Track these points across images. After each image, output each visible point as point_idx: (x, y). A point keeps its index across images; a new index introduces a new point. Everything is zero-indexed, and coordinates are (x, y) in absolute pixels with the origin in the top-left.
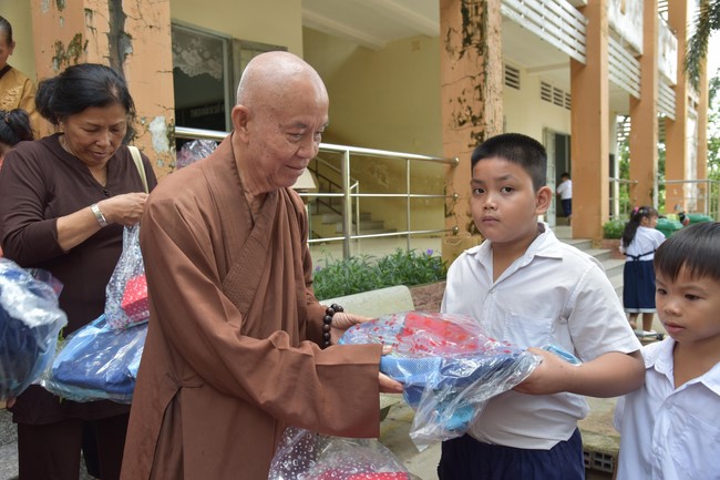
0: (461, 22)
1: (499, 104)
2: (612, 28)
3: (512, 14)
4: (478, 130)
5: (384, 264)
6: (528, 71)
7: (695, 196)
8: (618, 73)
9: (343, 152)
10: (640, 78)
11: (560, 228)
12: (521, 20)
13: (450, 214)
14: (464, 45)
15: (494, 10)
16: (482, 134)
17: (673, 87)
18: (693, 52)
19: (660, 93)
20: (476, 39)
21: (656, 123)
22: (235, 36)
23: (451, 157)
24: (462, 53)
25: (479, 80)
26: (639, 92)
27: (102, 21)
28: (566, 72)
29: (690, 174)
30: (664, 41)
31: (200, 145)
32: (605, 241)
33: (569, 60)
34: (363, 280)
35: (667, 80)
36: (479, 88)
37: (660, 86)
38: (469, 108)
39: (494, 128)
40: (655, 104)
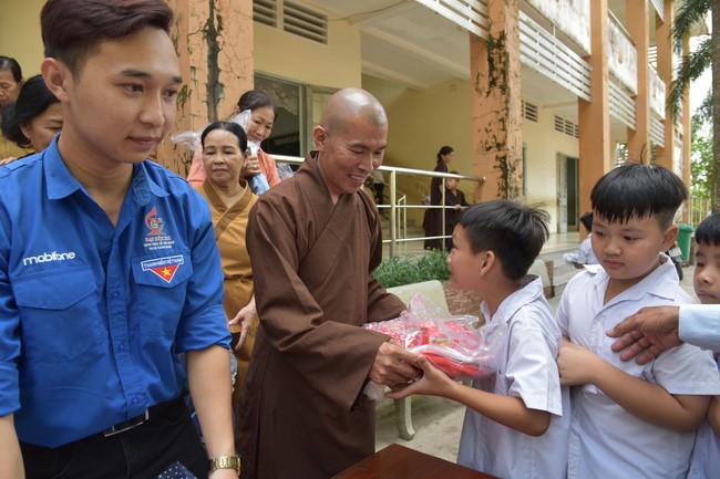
0: (487, 68)
1: (518, 134)
2: (612, 74)
3: (530, 63)
4: (501, 154)
5: (423, 262)
8: (618, 110)
9: (390, 172)
10: (635, 113)
11: (571, 234)
12: (536, 66)
14: (490, 86)
15: (514, 59)
16: (505, 158)
17: (662, 121)
19: (652, 126)
20: (500, 81)
21: (649, 150)
22: (308, 82)
23: (480, 176)
24: (489, 93)
25: (502, 114)
26: (635, 125)
27: (203, 76)
28: (575, 108)
30: (655, 84)
33: (576, 99)
34: (403, 275)
35: (657, 116)
36: (502, 120)
37: (652, 120)
38: (495, 137)
39: (514, 153)
40: (647, 134)
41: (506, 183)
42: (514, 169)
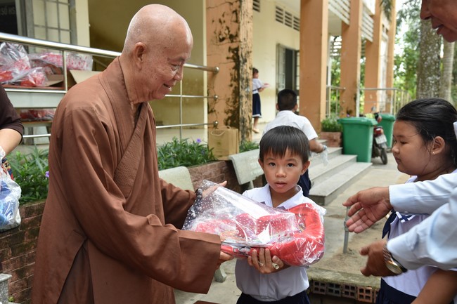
1: (249, 26)
4: (234, 46)
5: (165, 150)
7: (384, 100)
8: (334, 4)
10: (349, 8)
13: (212, 111)
16: (237, 49)
17: (372, 16)
19: (363, 21)
21: (360, 43)
23: (213, 66)
25: (236, 5)
26: (349, 20)
29: (382, 83)
35: (368, 11)
37: (363, 15)
38: (228, 28)
39: (246, 45)
40: (359, 29)
41: (238, 74)
42: (245, 61)
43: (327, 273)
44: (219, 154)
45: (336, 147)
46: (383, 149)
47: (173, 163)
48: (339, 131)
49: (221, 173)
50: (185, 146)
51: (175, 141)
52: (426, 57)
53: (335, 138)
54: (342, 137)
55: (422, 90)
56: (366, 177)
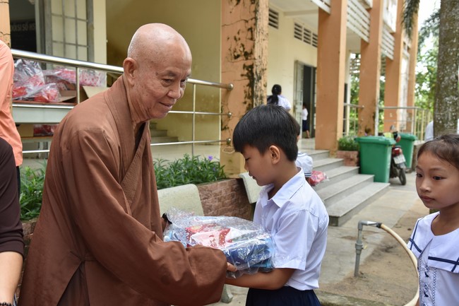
1: (265, 44)
4: (249, 63)
5: (176, 167)
6: (286, 14)
7: (405, 119)
8: (353, 21)
10: (369, 25)
13: (225, 128)
16: (252, 67)
17: (392, 34)
18: (409, 8)
19: (383, 38)
21: (379, 61)
23: (227, 83)
24: (239, 1)
25: (251, 23)
26: (368, 37)
28: (316, 16)
29: (402, 102)
31: (24, 63)
32: (339, 152)
33: (317, 8)
35: (389, 28)
36: (251, 29)
37: (384, 33)
38: (243, 45)
39: (261, 62)
40: (379, 46)
41: (253, 91)
42: (260, 78)
43: (334, 297)
44: (230, 172)
45: (353, 166)
46: (402, 169)
47: (183, 181)
48: (356, 150)
49: (232, 191)
50: (196, 164)
51: (187, 158)
52: (443, 77)
53: (351, 157)
54: (359, 156)
55: (439, 110)
56: (383, 198)
